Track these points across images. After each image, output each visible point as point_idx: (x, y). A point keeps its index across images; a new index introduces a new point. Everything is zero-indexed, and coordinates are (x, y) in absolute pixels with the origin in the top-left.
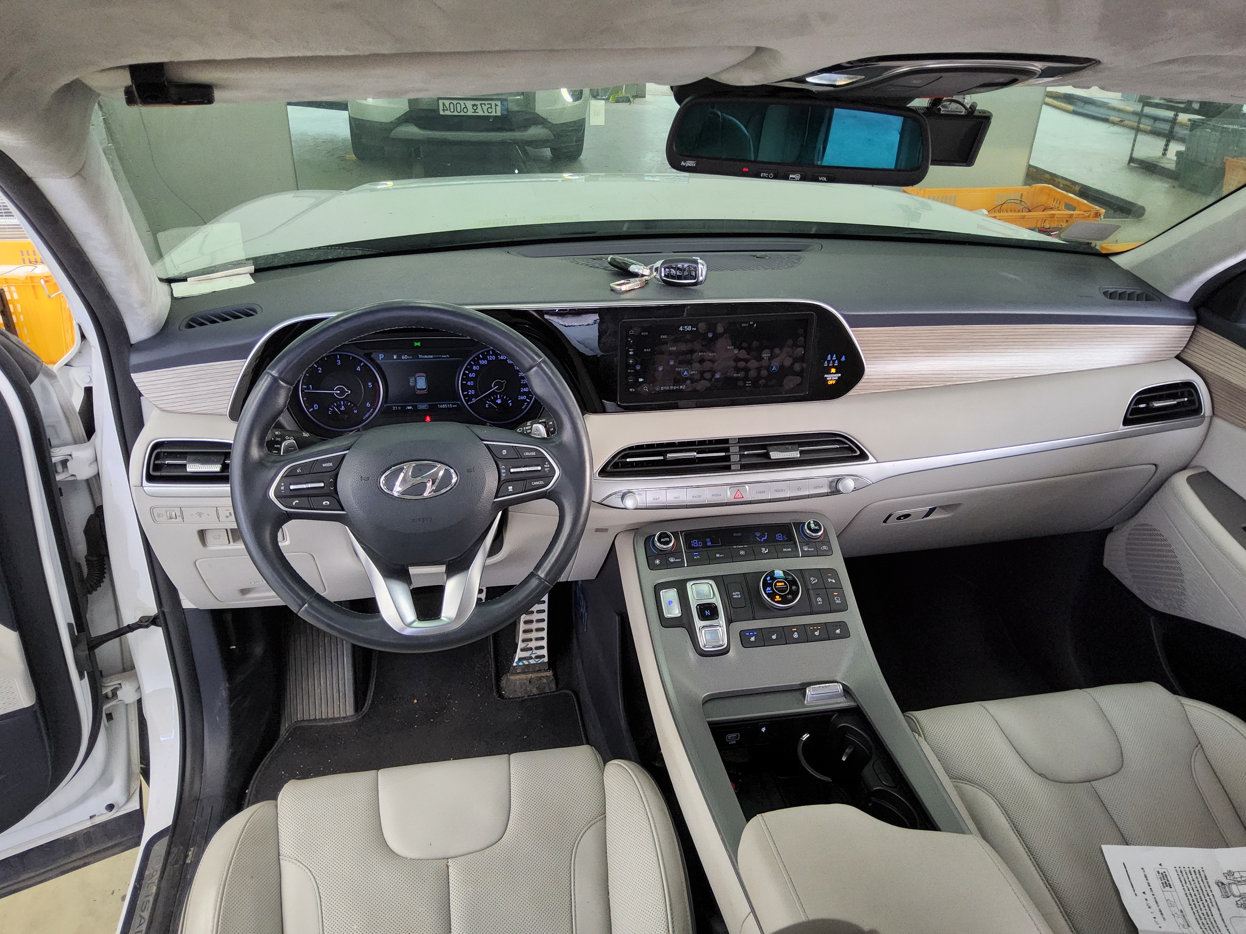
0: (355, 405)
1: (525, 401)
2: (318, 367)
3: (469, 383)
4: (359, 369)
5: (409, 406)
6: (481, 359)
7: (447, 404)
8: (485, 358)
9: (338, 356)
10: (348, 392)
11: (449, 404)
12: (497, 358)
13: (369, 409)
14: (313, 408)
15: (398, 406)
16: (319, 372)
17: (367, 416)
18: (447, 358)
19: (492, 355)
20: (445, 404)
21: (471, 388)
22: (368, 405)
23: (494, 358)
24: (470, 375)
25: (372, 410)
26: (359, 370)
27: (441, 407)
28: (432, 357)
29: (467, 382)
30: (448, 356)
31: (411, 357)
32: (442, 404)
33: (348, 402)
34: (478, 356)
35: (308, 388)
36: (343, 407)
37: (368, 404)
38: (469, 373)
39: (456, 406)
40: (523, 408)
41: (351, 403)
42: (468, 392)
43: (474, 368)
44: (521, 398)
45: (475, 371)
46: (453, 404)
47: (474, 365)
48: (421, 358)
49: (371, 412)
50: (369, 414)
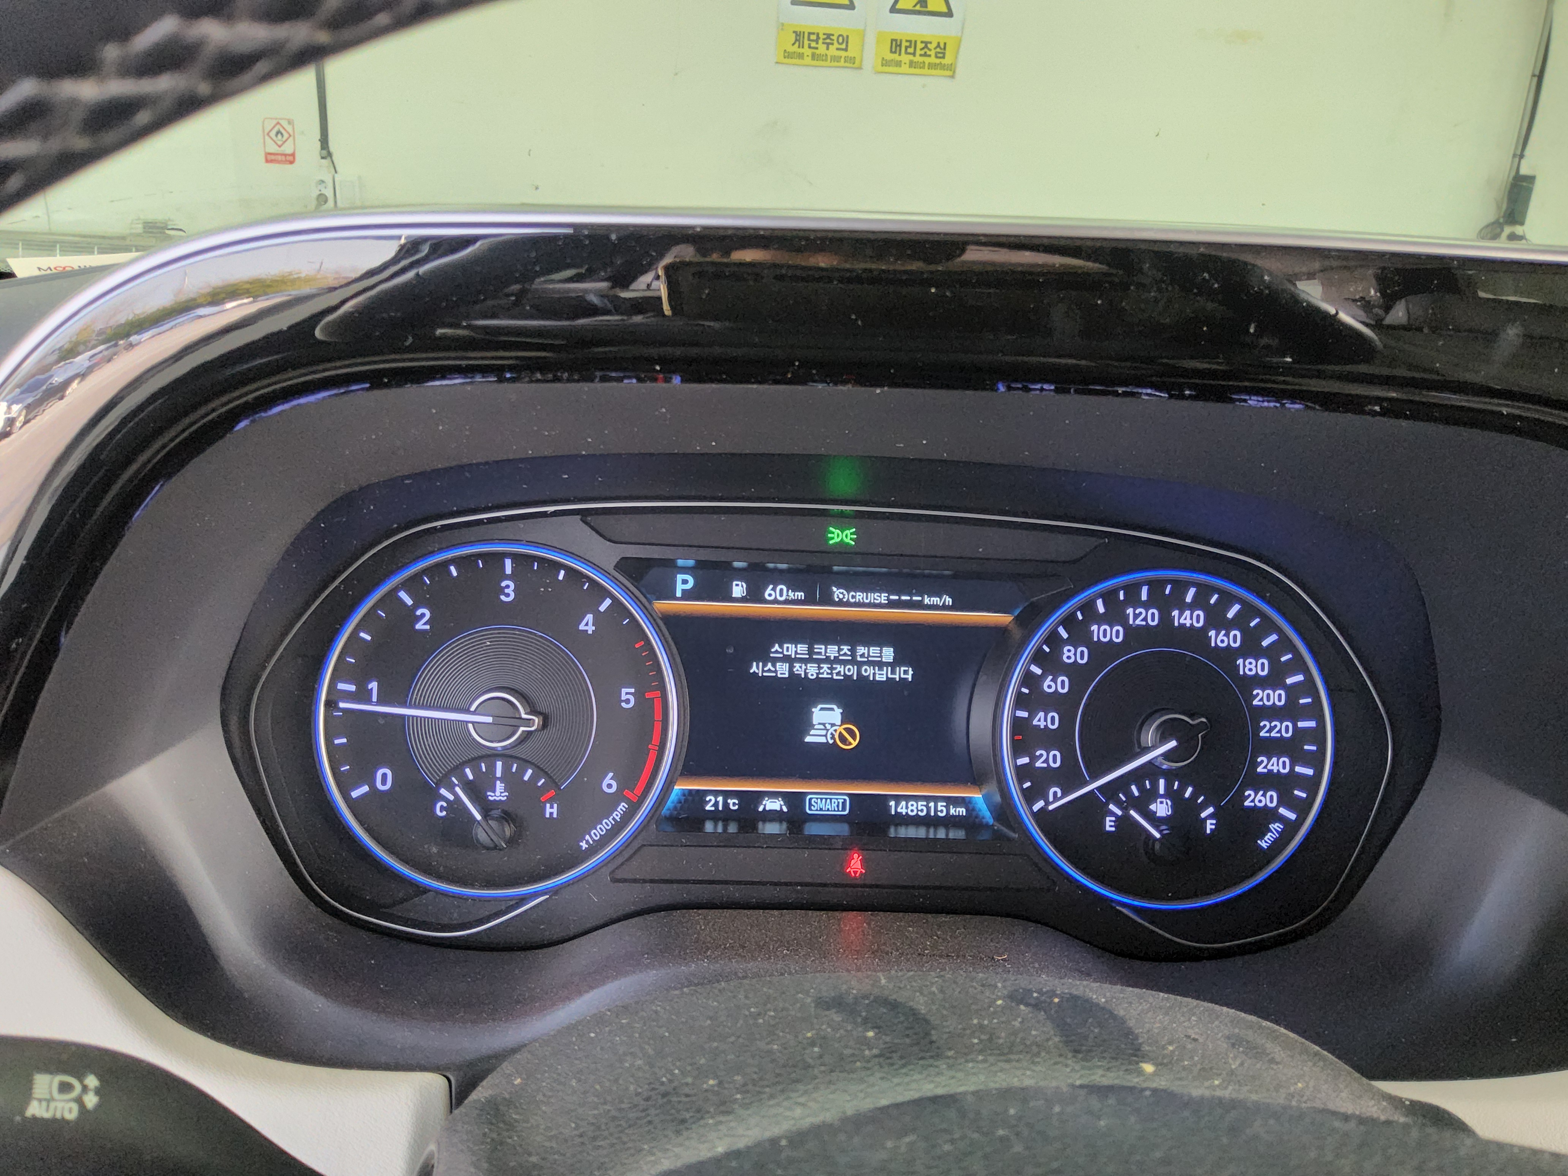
0: (553, 782)
1: (1270, 815)
2: (416, 606)
3: (1040, 720)
4: (588, 625)
5: (774, 795)
6: (1101, 620)
7: (927, 799)
8: (1115, 615)
9: (508, 563)
10: (528, 722)
11: (936, 799)
12: (1165, 618)
13: (612, 801)
14: (372, 785)
15: (727, 794)
16: (419, 626)
17: (597, 833)
18: (944, 607)
19: (1147, 605)
20: (916, 798)
21: (1048, 739)
22: (609, 784)
23: (1152, 617)
24: (1048, 685)
25: (623, 806)
26: (591, 629)
27: (902, 809)
28: (883, 598)
29: (1032, 716)
30: (949, 601)
31: (800, 595)
32: (908, 798)
33: (525, 763)
34: (1088, 607)
35: (362, 695)
36: (500, 786)
37: (608, 780)
38: (1043, 677)
39: (962, 811)
40: (1263, 844)
41: (540, 770)
42: (1033, 759)
43: (1069, 654)
44: (1256, 799)
45: (1072, 670)
46: (950, 801)
47: (1068, 642)
48: (841, 603)
49: (617, 815)
50: (606, 824)
